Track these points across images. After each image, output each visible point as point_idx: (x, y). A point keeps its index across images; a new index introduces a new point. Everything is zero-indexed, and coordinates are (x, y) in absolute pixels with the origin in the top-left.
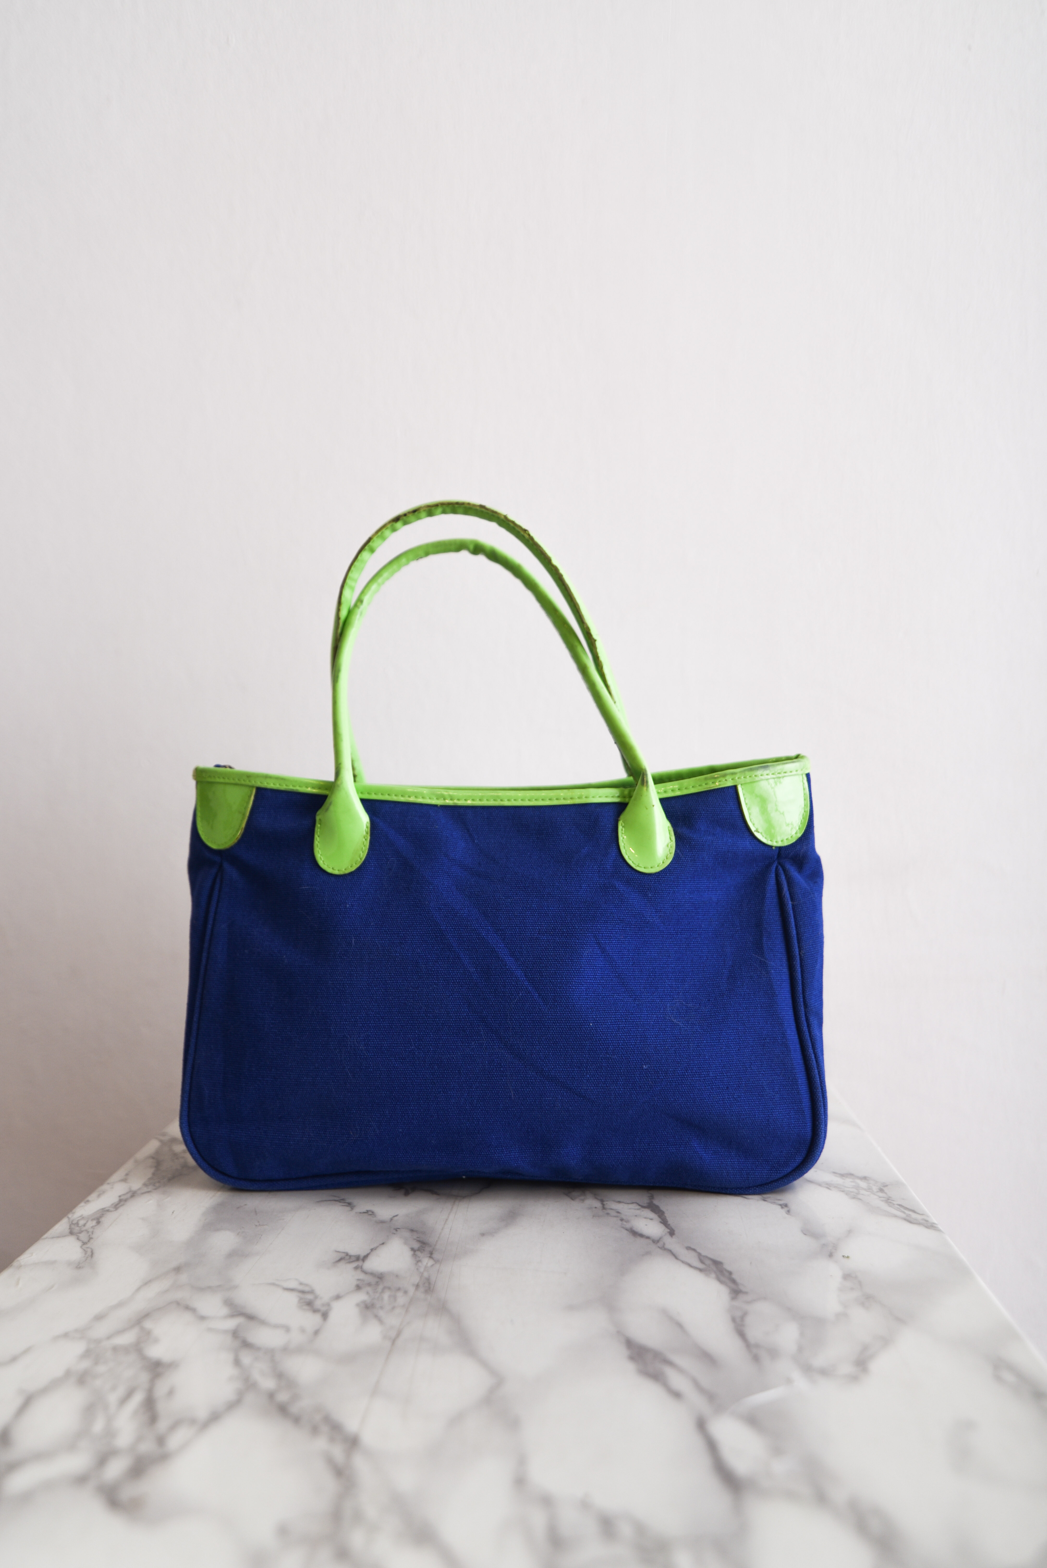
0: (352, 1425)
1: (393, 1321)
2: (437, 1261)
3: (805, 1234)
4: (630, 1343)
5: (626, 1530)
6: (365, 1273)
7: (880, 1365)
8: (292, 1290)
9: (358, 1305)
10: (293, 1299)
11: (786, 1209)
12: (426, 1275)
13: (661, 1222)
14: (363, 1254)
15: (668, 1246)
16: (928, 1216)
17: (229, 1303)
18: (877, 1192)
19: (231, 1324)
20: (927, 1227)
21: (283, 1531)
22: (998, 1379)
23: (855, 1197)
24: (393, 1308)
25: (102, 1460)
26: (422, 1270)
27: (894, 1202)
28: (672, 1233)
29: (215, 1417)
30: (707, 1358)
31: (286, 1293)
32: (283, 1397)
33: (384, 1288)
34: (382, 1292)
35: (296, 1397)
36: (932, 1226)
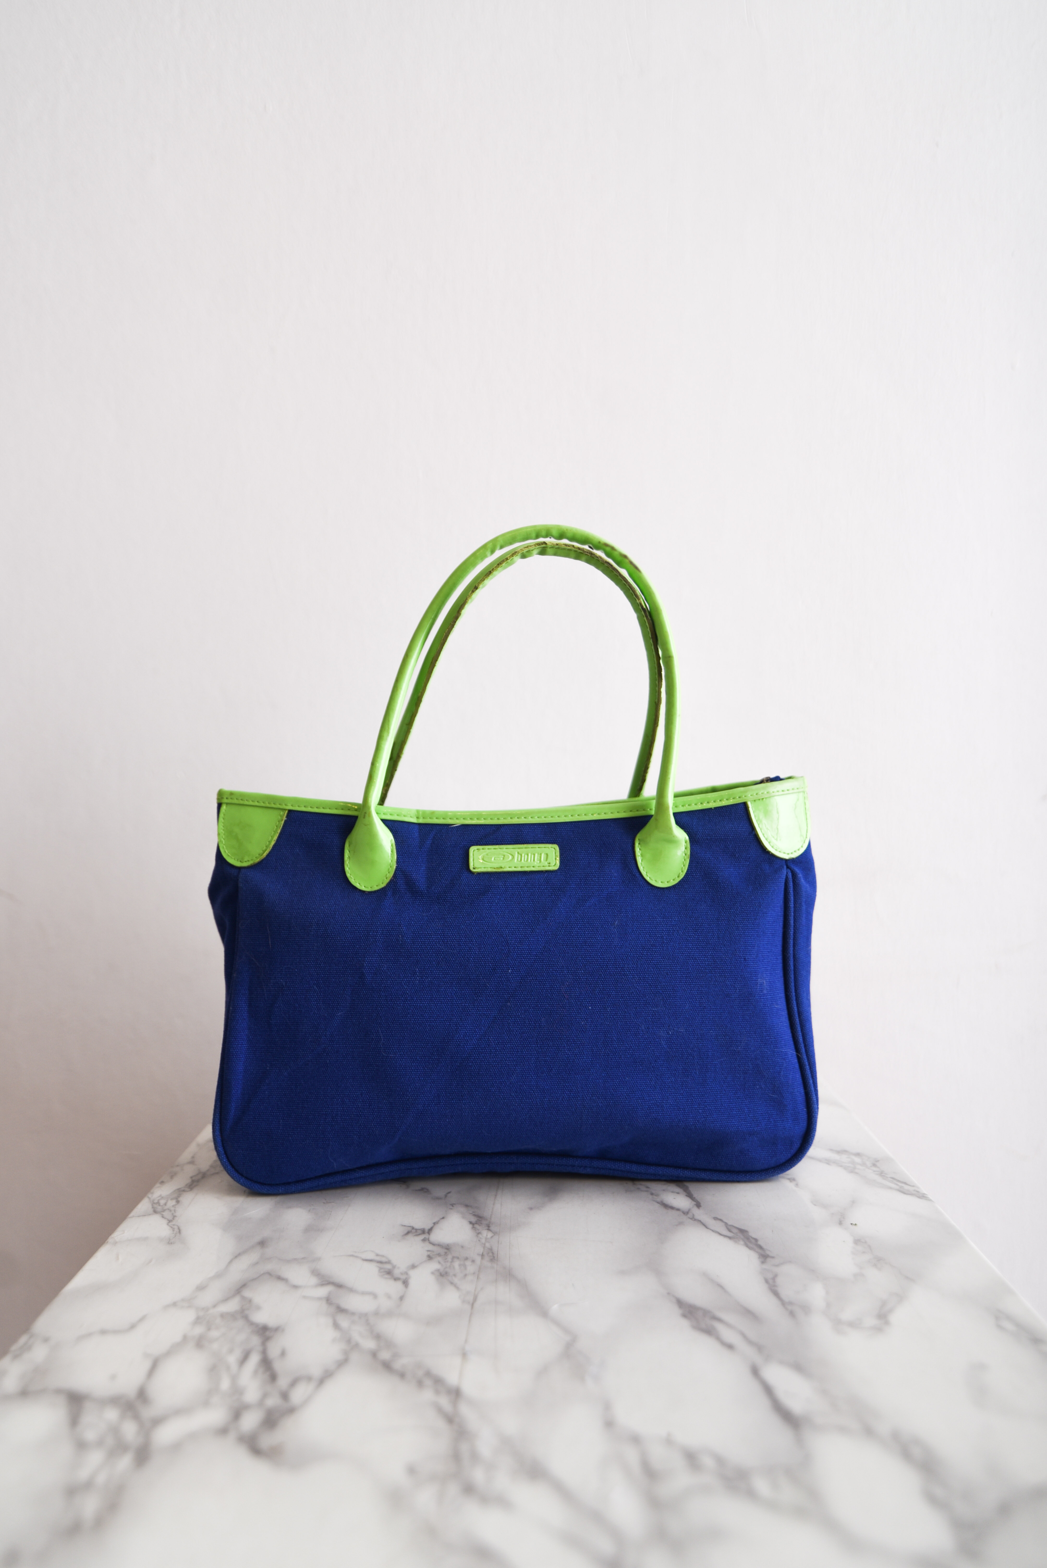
0: (451, 1378)
1: (468, 1286)
2: (495, 1233)
3: (815, 1205)
4: (680, 1303)
5: (708, 1462)
6: (434, 1244)
7: (898, 1317)
8: (371, 1261)
9: (433, 1273)
10: (373, 1268)
11: (795, 1182)
12: (488, 1245)
13: (686, 1196)
14: (427, 1227)
15: (697, 1217)
16: (918, 1188)
17: (315, 1273)
18: (871, 1166)
19: (323, 1291)
20: (919, 1197)
21: (412, 1470)
22: (1000, 1327)
23: (852, 1171)
24: (466, 1275)
25: (237, 1414)
26: (483, 1241)
27: (888, 1176)
28: (698, 1205)
29: (328, 1375)
30: (749, 1313)
31: (366, 1264)
32: (385, 1355)
33: (453, 1258)
34: (452, 1261)
35: (396, 1355)
36: (924, 1197)
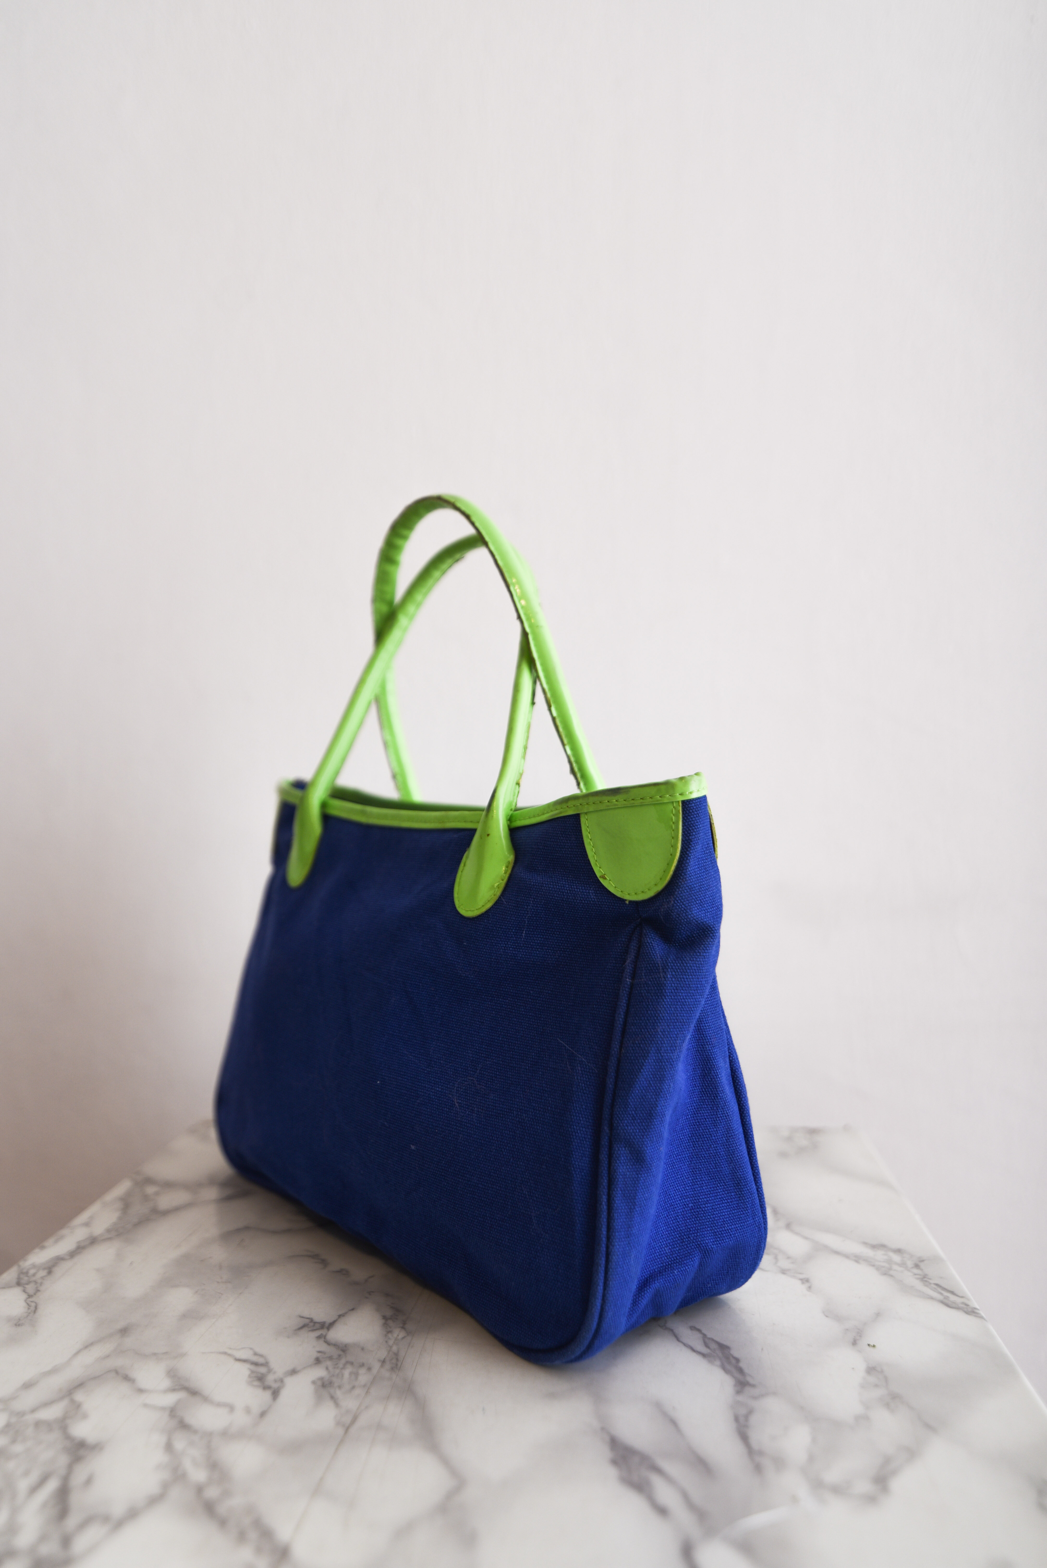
0: (284, 1532)
1: (350, 1403)
2: (409, 1332)
3: (827, 1316)
4: (614, 1443)
6: (328, 1343)
7: (901, 1482)
8: (245, 1361)
9: (314, 1382)
10: (244, 1370)
11: (807, 1285)
12: (394, 1348)
14: (329, 1320)
15: (671, 1325)
16: (969, 1300)
17: (172, 1373)
18: (912, 1268)
19: (171, 1399)
20: (967, 1313)
23: (886, 1272)
24: (353, 1387)
26: (391, 1343)
27: (931, 1281)
29: (133, 1514)
30: (701, 1465)
31: (239, 1365)
32: (212, 1492)
33: (347, 1362)
34: (344, 1368)
35: (227, 1494)
36: (973, 1312)
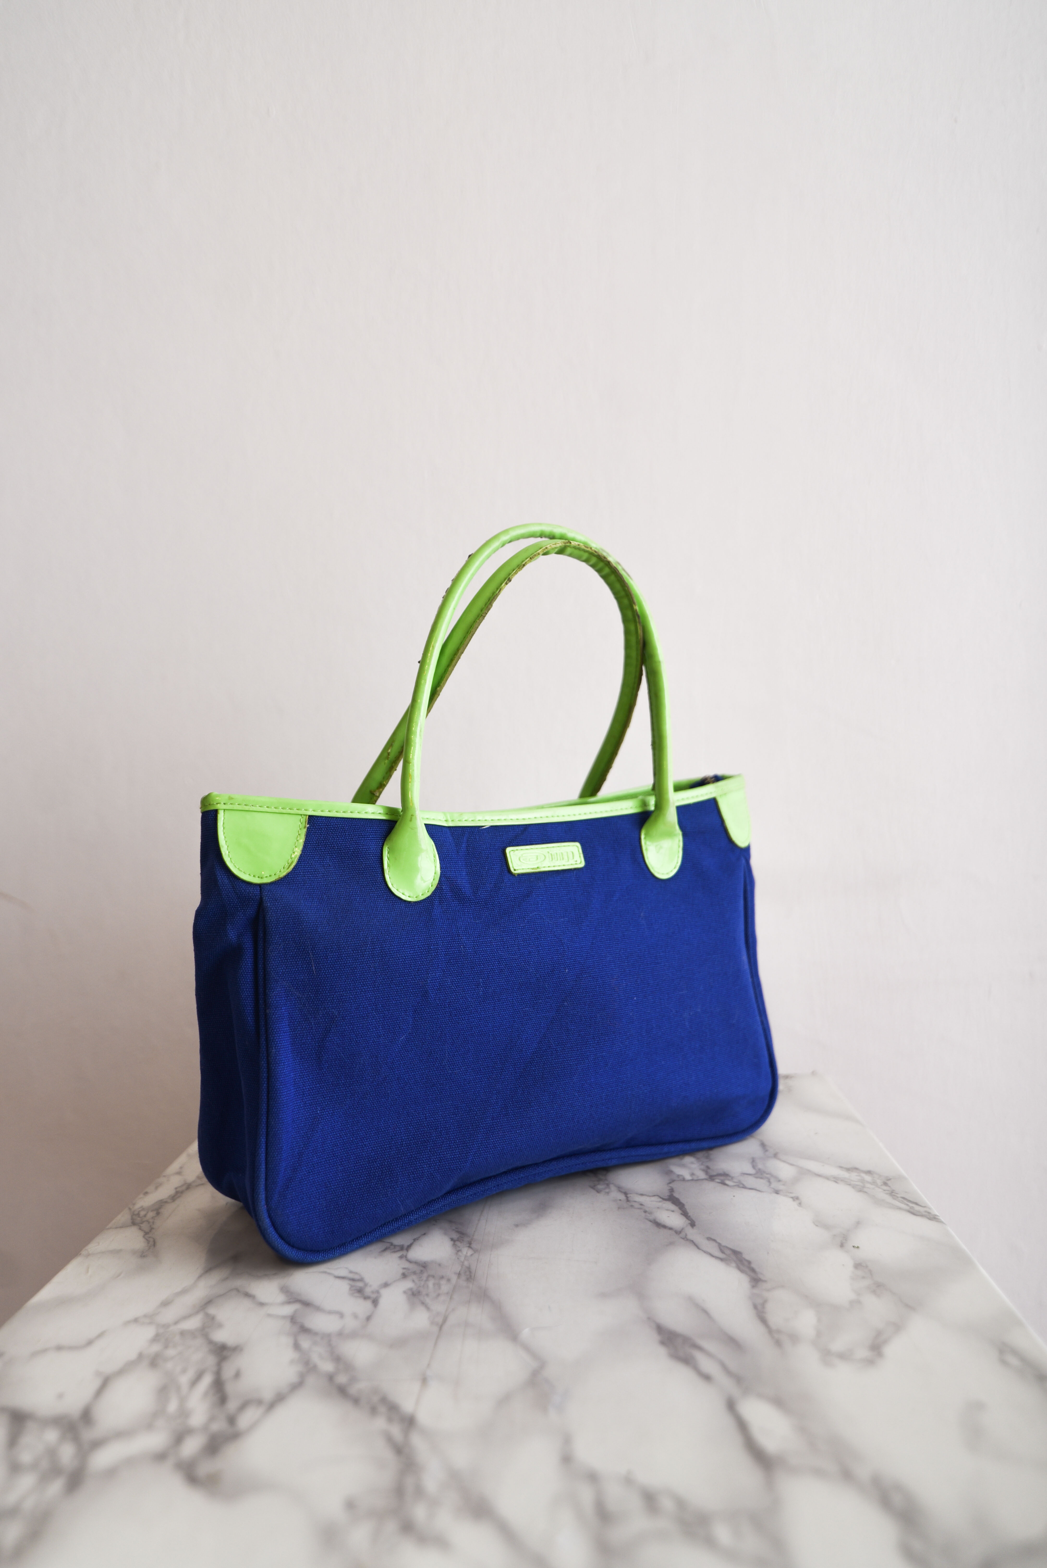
0: (407, 1405)
1: (439, 1307)
2: (476, 1251)
3: (817, 1225)
4: (660, 1329)
5: (667, 1504)
6: (410, 1262)
7: (894, 1349)
8: (343, 1278)
9: (405, 1292)
10: (344, 1286)
11: (798, 1202)
12: (466, 1263)
13: (681, 1214)
14: (406, 1244)
15: (690, 1237)
16: (930, 1209)
17: (284, 1290)
18: (882, 1185)
19: (289, 1310)
20: (930, 1219)
21: (350, 1505)
22: (1004, 1362)
23: (861, 1190)
24: (439, 1295)
25: (179, 1438)
26: (462, 1259)
27: (898, 1196)
28: (693, 1224)
29: (279, 1399)
30: (733, 1342)
31: (338, 1282)
32: (342, 1379)
33: (429, 1276)
34: (427, 1280)
35: (353, 1379)
36: (935, 1218)
